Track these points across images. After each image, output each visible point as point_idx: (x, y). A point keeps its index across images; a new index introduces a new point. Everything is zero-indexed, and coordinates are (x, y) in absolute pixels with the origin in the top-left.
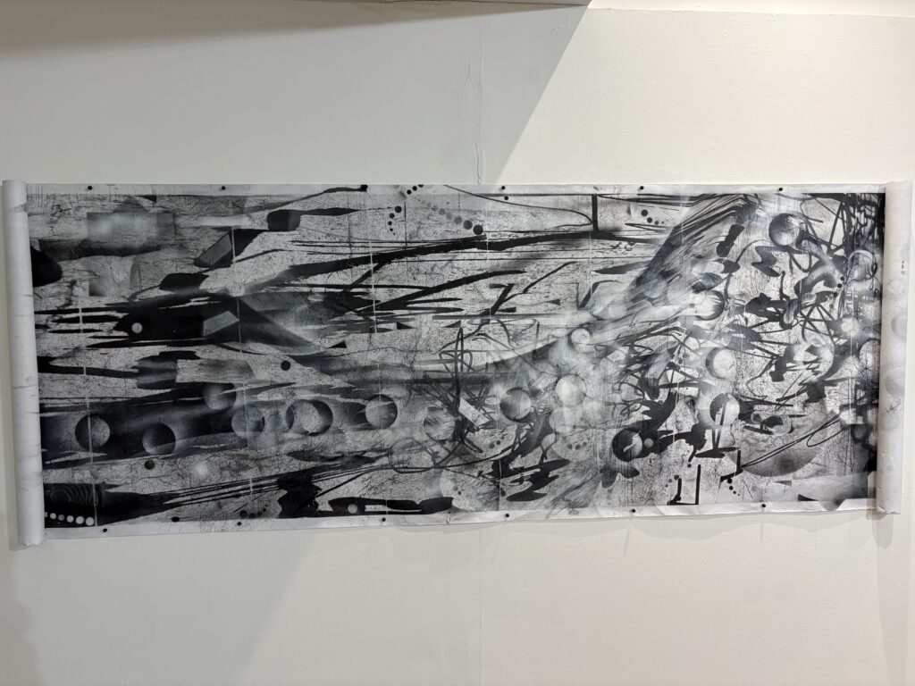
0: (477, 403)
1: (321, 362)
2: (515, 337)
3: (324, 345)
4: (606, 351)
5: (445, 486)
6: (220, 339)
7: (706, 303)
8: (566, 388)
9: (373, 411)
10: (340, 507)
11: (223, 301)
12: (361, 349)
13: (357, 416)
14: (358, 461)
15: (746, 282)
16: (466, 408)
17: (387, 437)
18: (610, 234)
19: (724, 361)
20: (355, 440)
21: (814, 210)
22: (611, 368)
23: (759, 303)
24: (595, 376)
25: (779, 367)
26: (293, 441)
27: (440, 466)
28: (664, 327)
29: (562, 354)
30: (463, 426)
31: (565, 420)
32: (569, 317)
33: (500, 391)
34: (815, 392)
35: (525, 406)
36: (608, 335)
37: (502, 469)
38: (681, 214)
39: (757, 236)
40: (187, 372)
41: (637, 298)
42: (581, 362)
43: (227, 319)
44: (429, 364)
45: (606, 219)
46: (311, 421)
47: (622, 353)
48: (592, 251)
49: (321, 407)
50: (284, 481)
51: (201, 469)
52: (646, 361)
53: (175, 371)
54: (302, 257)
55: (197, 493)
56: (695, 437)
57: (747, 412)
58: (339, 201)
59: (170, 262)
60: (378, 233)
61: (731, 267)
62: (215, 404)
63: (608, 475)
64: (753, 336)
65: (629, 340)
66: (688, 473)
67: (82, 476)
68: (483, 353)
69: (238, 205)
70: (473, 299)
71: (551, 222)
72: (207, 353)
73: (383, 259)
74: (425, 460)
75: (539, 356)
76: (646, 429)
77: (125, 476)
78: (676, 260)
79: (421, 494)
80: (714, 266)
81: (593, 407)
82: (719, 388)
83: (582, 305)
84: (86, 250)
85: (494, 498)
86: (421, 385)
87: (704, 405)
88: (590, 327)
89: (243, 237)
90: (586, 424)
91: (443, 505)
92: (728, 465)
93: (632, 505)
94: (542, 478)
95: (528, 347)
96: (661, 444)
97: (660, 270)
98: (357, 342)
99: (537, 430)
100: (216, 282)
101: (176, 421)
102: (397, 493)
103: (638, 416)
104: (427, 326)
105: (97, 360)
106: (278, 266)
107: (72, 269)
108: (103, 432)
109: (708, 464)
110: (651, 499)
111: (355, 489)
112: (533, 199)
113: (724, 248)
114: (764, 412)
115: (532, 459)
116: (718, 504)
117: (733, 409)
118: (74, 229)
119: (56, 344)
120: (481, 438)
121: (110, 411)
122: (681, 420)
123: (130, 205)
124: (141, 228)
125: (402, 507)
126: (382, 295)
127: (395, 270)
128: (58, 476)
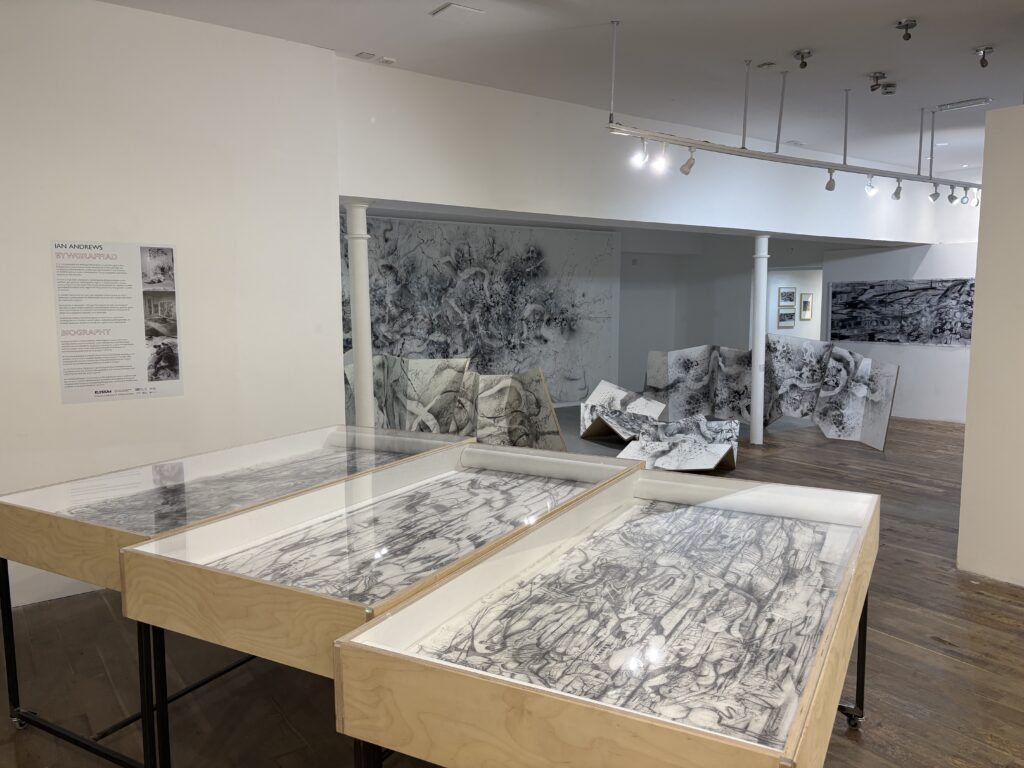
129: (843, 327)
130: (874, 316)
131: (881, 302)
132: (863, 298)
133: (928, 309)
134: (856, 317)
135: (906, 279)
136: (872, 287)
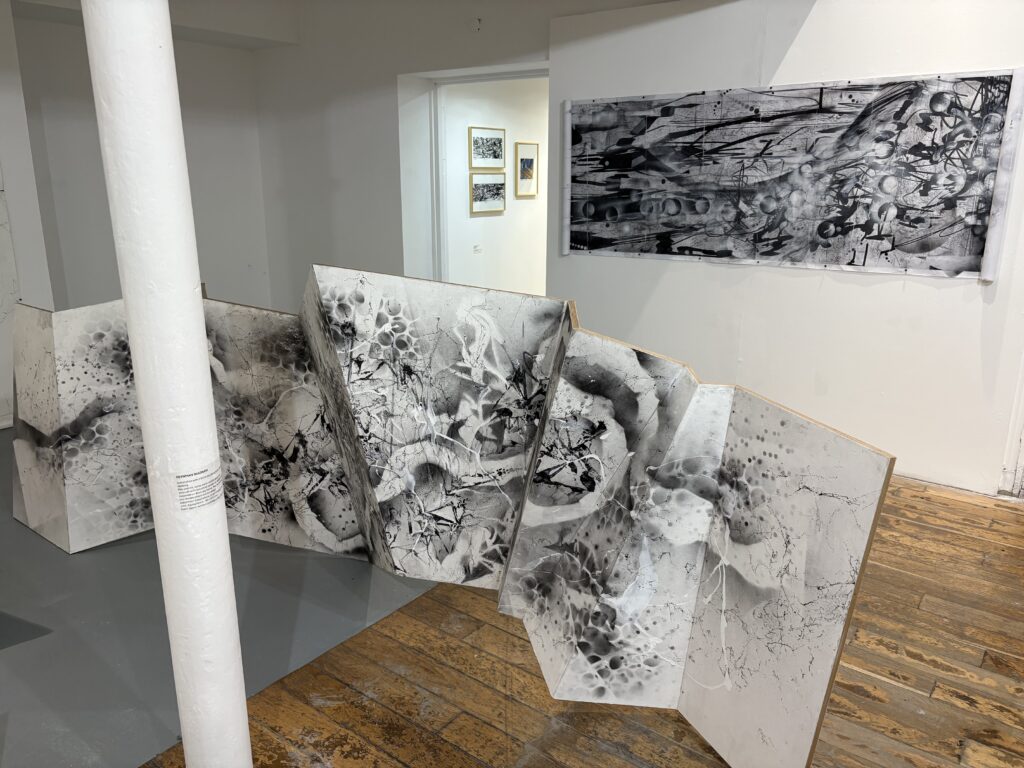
0: (748, 203)
1: (678, 180)
2: (771, 169)
3: (680, 172)
4: (820, 177)
5: (729, 245)
6: (639, 168)
7: (882, 149)
8: (795, 197)
9: (699, 205)
10: (682, 251)
11: (641, 151)
12: (697, 174)
13: (692, 207)
14: (691, 229)
15: (912, 135)
16: (742, 206)
17: (705, 218)
18: (829, 110)
19: (891, 184)
20: (690, 219)
21: (962, 89)
22: (822, 186)
23: (917, 149)
24: (812, 190)
25: (926, 187)
26: (664, 218)
27: (727, 234)
28: (855, 163)
29: (795, 178)
30: (740, 215)
31: (793, 215)
32: (802, 158)
33: (760, 198)
34: (950, 204)
35: (773, 206)
36: (822, 168)
37: (758, 238)
38: (872, 96)
39: (922, 106)
40: (625, 184)
41: (841, 145)
42: (806, 184)
43: (641, 159)
44: (726, 182)
45: (827, 102)
46: (672, 208)
47: (828, 178)
48: (819, 120)
49: (677, 202)
50: (659, 236)
51: (627, 228)
52: (842, 183)
53: (619, 183)
54: (674, 129)
55: (624, 239)
56: (867, 227)
57: (901, 214)
58: (692, 100)
59: (621, 133)
60: (710, 116)
61: (902, 127)
62: (634, 199)
63: (814, 246)
64: (910, 168)
65: (833, 171)
66: (860, 248)
67: (584, 228)
68: (753, 177)
69: (649, 105)
70: (750, 149)
71: (796, 105)
72: (633, 175)
73: (709, 128)
74: (720, 230)
75: (783, 179)
76: (838, 222)
77: (599, 229)
78: (866, 124)
79: (718, 248)
80: (891, 127)
81: (809, 208)
82: (884, 199)
83: (809, 151)
84: (592, 128)
85: (753, 253)
86: (722, 193)
87: (875, 209)
88: (812, 163)
89: (651, 120)
90: (804, 217)
91: (727, 254)
92: (886, 244)
93: (825, 263)
94: (778, 245)
95: (777, 174)
96: (845, 229)
97: (856, 129)
98: (695, 170)
99: (777, 219)
100: (639, 142)
101: (619, 206)
102: (707, 246)
103: (835, 213)
104: (727, 162)
105: (591, 178)
106: (664, 134)
107: (586, 137)
108: (592, 210)
109: (873, 243)
110: (837, 261)
111: (688, 243)
112: (789, 93)
113: (898, 115)
114: (913, 214)
115: (774, 234)
116: (876, 266)
117: (893, 212)
118: (588, 120)
119: (579, 170)
120: (749, 221)
121: (596, 201)
122: (860, 217)
123: (608, 108)
124: (611, 118)
125: (709, 253)
126: (707, 147)
127: (714, 134)
128: (576, 228)
129: (598, 217)
130: (670, 187)
131: (691, 153)
132: (645, 141)
133: (807, 170)
134: (628, 192)
135: (755, 86)
136: (667, 111)
